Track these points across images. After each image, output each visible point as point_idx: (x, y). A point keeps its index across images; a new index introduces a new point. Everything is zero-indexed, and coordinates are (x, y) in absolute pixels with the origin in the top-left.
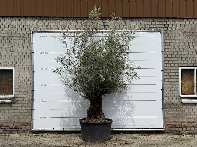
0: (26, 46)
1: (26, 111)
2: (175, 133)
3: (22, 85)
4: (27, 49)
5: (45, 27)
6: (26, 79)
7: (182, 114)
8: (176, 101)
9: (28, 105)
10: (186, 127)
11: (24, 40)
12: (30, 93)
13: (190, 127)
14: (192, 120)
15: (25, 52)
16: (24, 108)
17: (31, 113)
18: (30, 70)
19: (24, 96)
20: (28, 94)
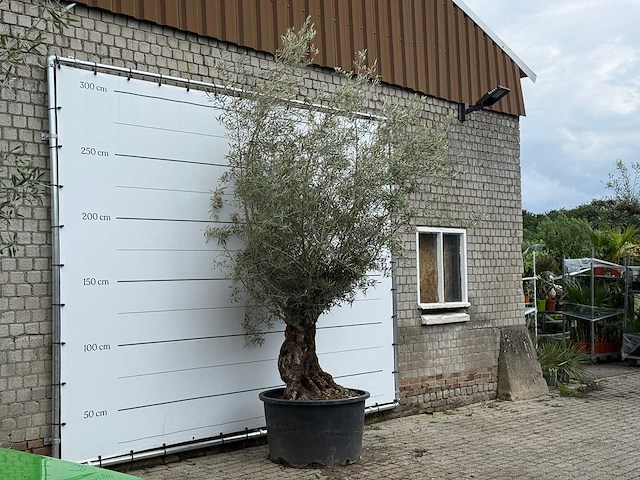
0: (22, 115)
1: (23, 394)
2: (410, 411)
3: (9, 282)
4: (27, 128)
5: (89, 47)
6: (25, 255)
7: (423, 355)
8: (413, 322)
9: (35, 369)
10: (429, 391)
11: (15, 90)
12: (39, 315)
13: (437, 390)
14: (439, 372)
15: (18, 140)
16: (17, 382)
17: (44, 403)
18: (39, 220)
19: (17, 329)
20: (31, 321)
